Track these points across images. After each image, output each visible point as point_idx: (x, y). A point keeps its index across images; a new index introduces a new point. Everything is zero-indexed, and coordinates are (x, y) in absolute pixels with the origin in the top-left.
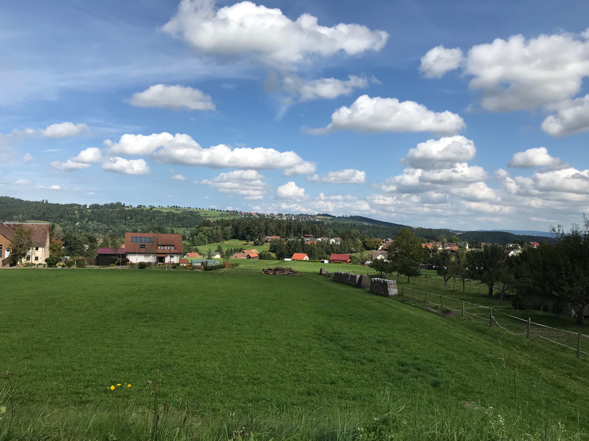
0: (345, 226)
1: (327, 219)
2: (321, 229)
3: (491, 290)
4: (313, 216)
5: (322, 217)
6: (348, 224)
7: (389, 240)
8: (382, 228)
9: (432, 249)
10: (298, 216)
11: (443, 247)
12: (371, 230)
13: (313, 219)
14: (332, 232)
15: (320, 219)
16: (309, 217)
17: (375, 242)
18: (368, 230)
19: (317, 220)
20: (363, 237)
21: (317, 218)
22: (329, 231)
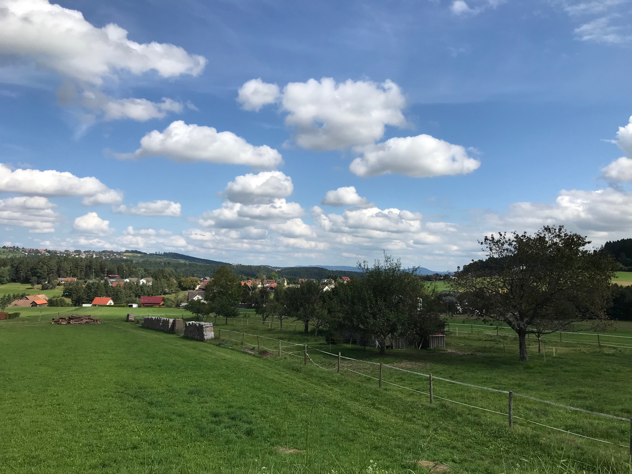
0: (158, 265)
1: (136, 257)
2: (129, 268)
3: (307, 327)
4: (119, 254)
5: (130, 254)
6: (161, 262)
7: (207, 278)
8: (200, 266)
9: (251, 287)
10: (100, 253)
11: (262, 284)
12: (188, 268)
13: (119, 257)
14: (143, 271)
15: (128, 256)
16: (115, 254)
17: (191, 281)
18: (184, 268)
19: (125, 258)
20: (178, 276)
21: (125, 256)
22: (139, 270)
